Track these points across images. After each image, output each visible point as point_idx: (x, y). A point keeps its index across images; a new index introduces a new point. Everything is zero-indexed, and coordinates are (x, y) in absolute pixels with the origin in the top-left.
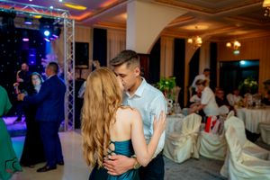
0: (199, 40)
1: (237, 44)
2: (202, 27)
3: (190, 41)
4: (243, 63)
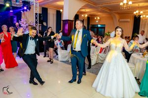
0: (86, 16)
1: (99, 18)
2: (87, 10)
3: (83, 15)
4: (99, 26)
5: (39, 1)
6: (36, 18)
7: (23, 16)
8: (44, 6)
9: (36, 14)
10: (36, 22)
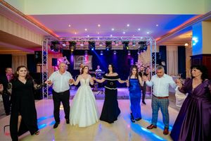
5: (157, 40)
6: (153, 58)
7: (139, 57)
8: (161, 45)
9: (153, 53)
10: (153, 62)
